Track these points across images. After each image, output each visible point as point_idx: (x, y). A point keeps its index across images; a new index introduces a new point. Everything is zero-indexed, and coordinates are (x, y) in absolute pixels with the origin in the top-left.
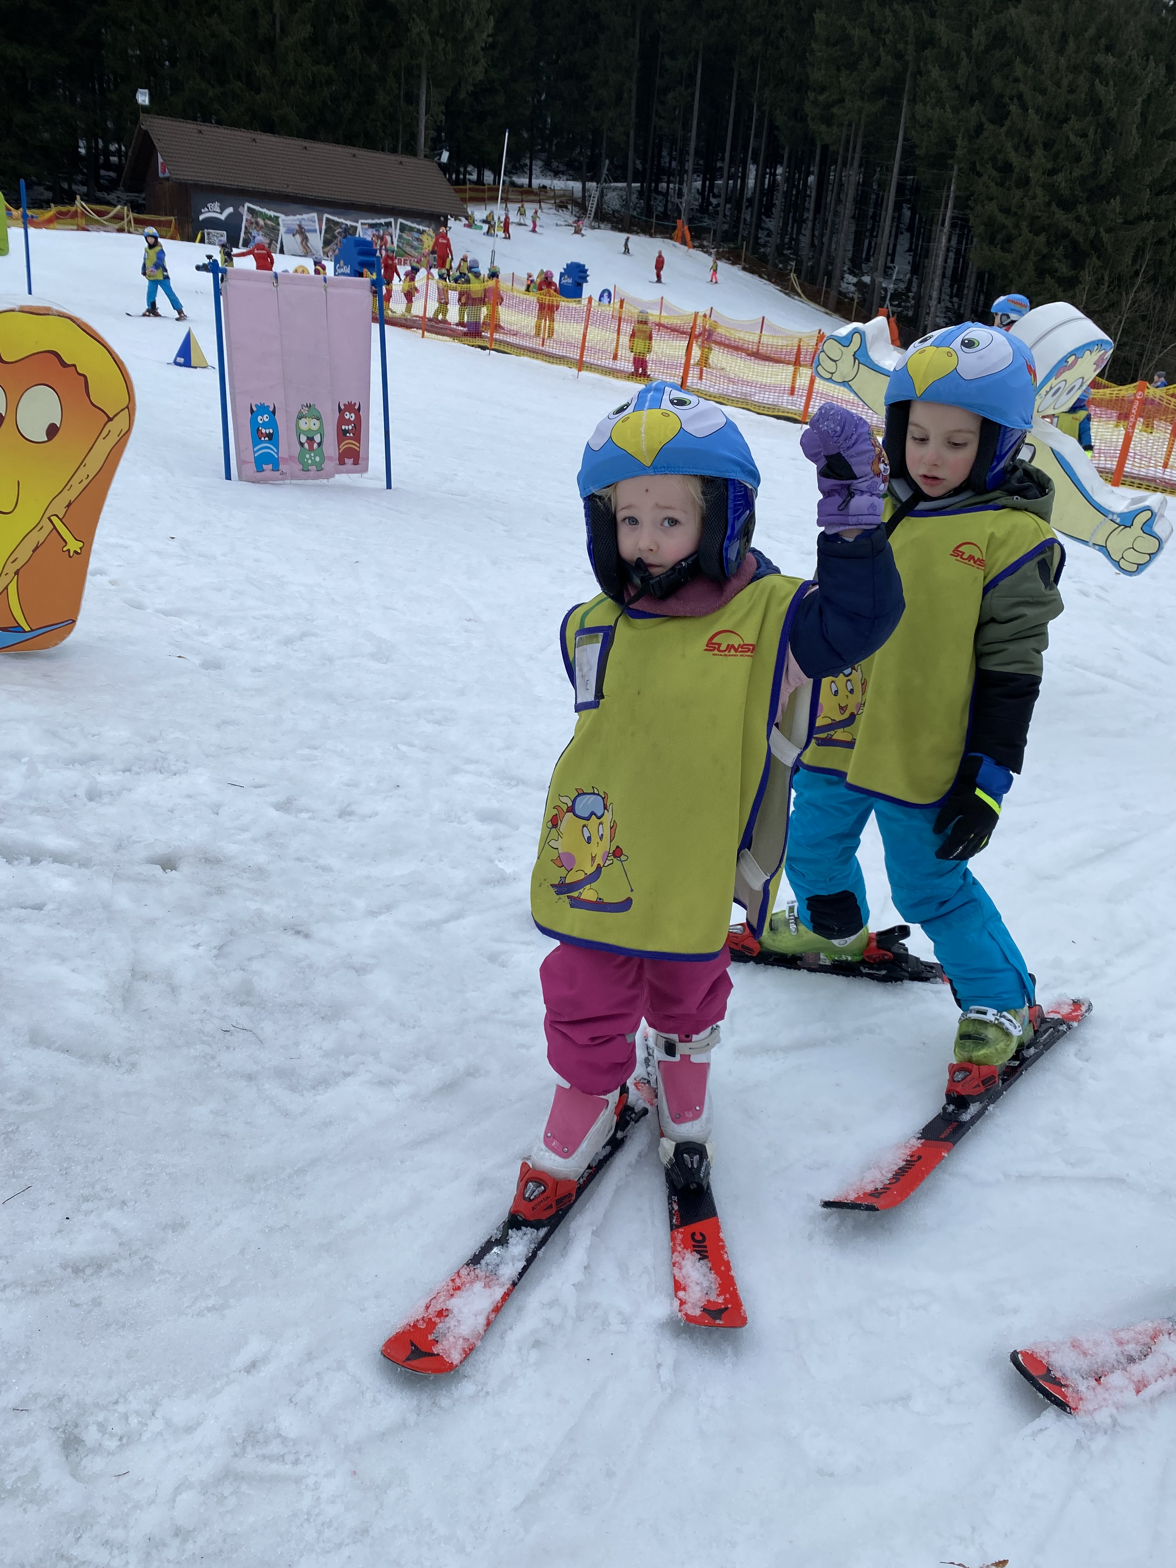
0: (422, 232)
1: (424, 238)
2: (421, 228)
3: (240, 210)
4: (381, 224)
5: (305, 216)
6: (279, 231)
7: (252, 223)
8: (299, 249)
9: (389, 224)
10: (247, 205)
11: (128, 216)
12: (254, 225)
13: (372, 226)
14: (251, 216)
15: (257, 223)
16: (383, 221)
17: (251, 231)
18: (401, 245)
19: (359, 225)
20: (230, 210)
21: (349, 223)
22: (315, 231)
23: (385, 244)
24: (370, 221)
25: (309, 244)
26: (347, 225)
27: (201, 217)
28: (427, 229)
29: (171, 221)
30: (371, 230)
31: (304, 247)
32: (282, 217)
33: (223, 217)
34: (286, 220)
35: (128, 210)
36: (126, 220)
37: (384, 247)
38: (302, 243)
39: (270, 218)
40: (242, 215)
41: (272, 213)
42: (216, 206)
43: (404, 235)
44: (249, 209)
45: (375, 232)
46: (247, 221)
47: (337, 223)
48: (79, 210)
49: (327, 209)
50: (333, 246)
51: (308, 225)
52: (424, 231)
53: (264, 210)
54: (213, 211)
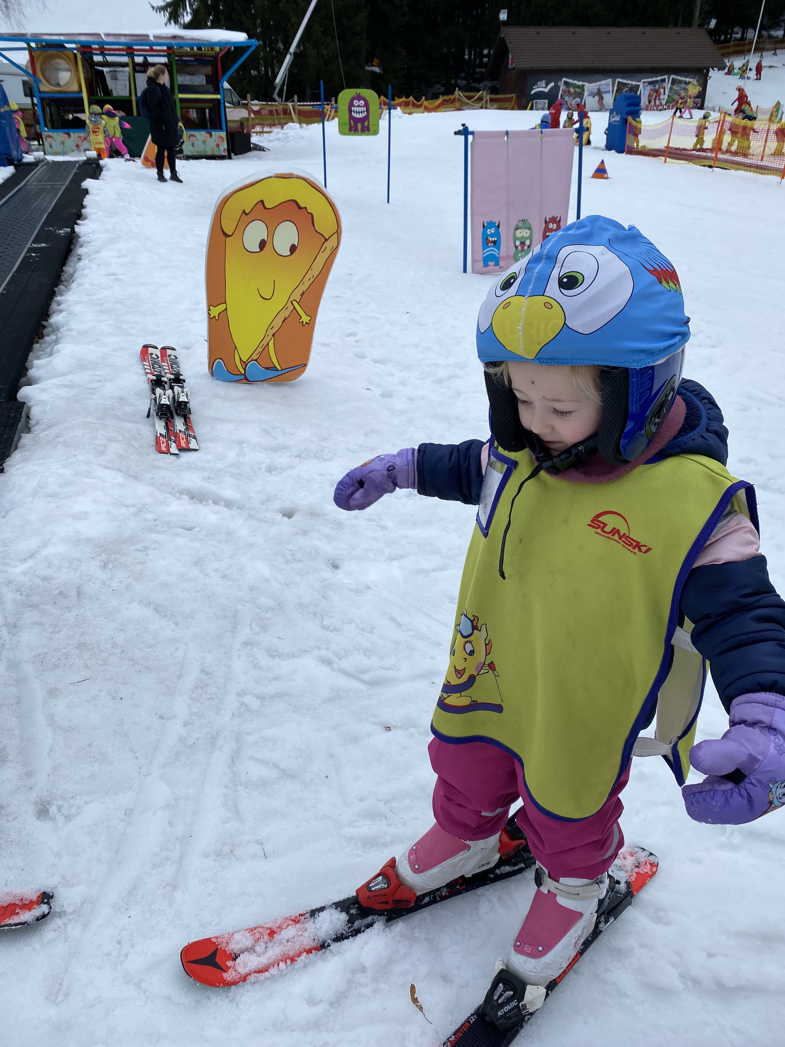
0: (687, 83)
1: (689, 87)
2: (688, 80)
3: (559, 84)
4: (657, 81)
5: (603, 82)
6: (583, 95)
7: (566, 92)
8: (597, 106)
9: (663, 80)
10: (564, 79)
11: (486, 97)
12: (567, 93)
13: (650, 83)
14: (565, 87)
15: (569, 91)
16: (659, 78)
17: (564, 97)
18: (671, 95)
19: (641, 84)
20: (552, 84)
21: (634, 83)
22: (609, 92)
23: (659, 96)
24: (650, 80)
25: (603, 102)
26: (632, 85)
27: (533, 92)
28: (692, 80)
29: (512, 98)
30: (649, 86)
31: (600, 105)
32: (587, 85)
33: (546, 90)
34: (590, 87)
35: (487, 93)
36: (485, 100)
37: (658, 98)
38: (599, 101)
39: (578, 87)
40: (560, 87)
41: (580, 83)
42: (543, 83)
43: (675, 87)
44: (566, 83)
45: (652, 87)
46: (562, 90)
47: (625, 85)
48: (457, 97)
49: (619, 75)
51: (604, 88)
52: (690, 82)
53: (575, 82)
54: (542, 87)
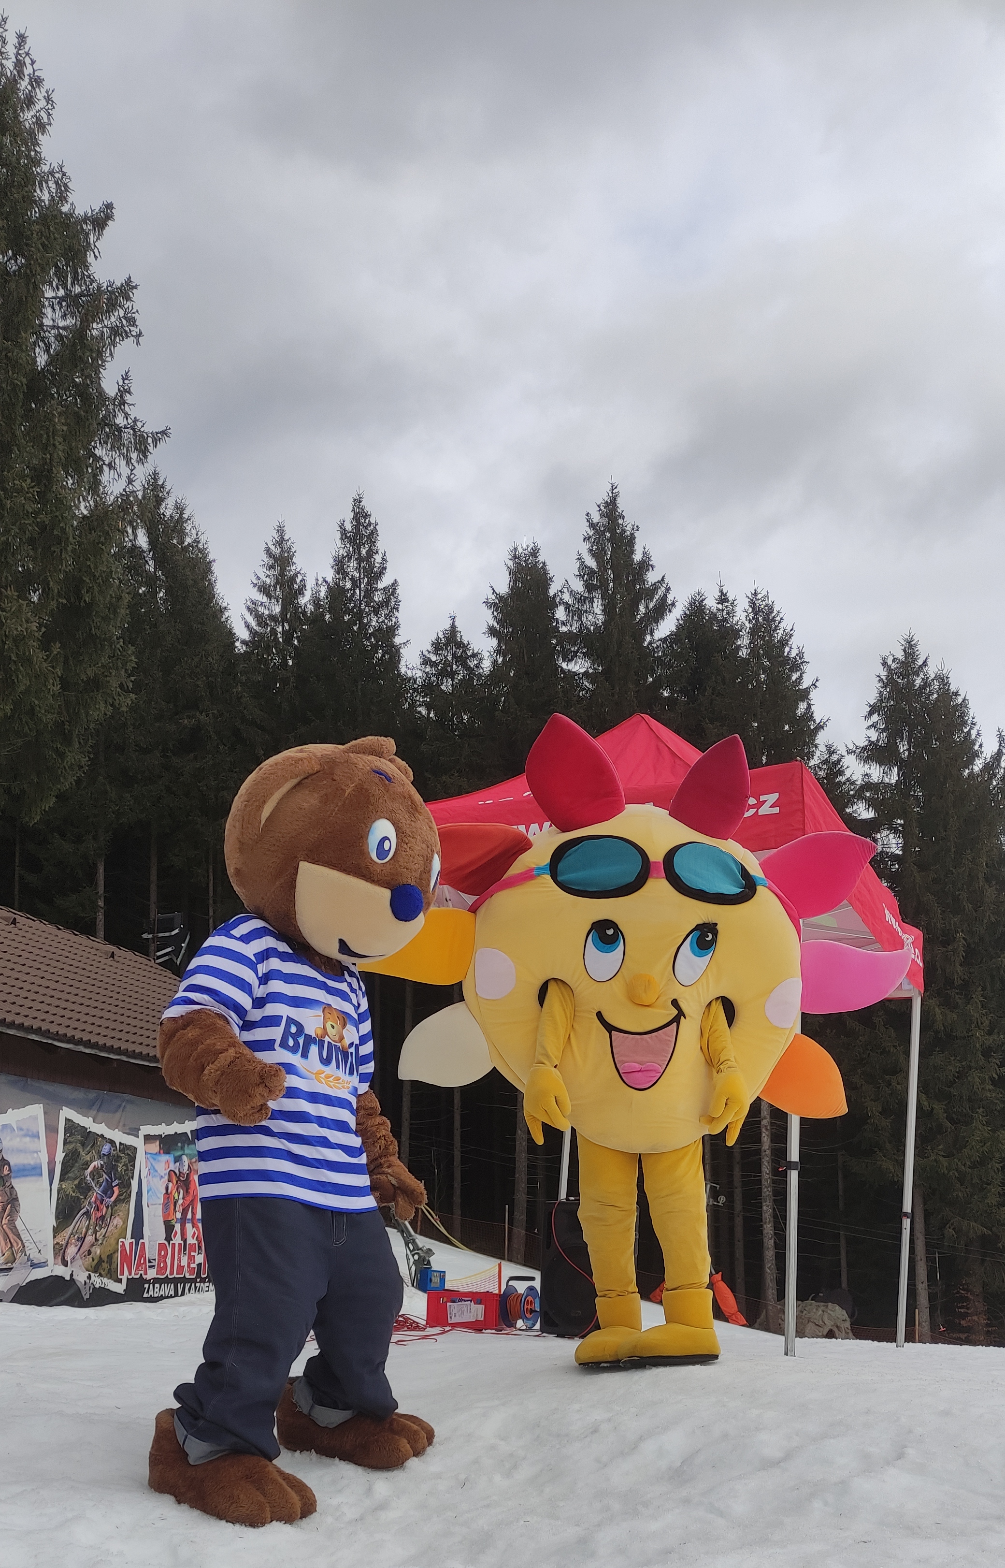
5: (9, 1114)
13: (168, 1144)
19: (139, 1145)
21: (119, 1137)
22: (35, 1171)
24: (163, 1129)
26: (112, 1142)
45: (172, 1167)
47: (89, 1138)
50: (80, 1223)
51: (20, 1151)
